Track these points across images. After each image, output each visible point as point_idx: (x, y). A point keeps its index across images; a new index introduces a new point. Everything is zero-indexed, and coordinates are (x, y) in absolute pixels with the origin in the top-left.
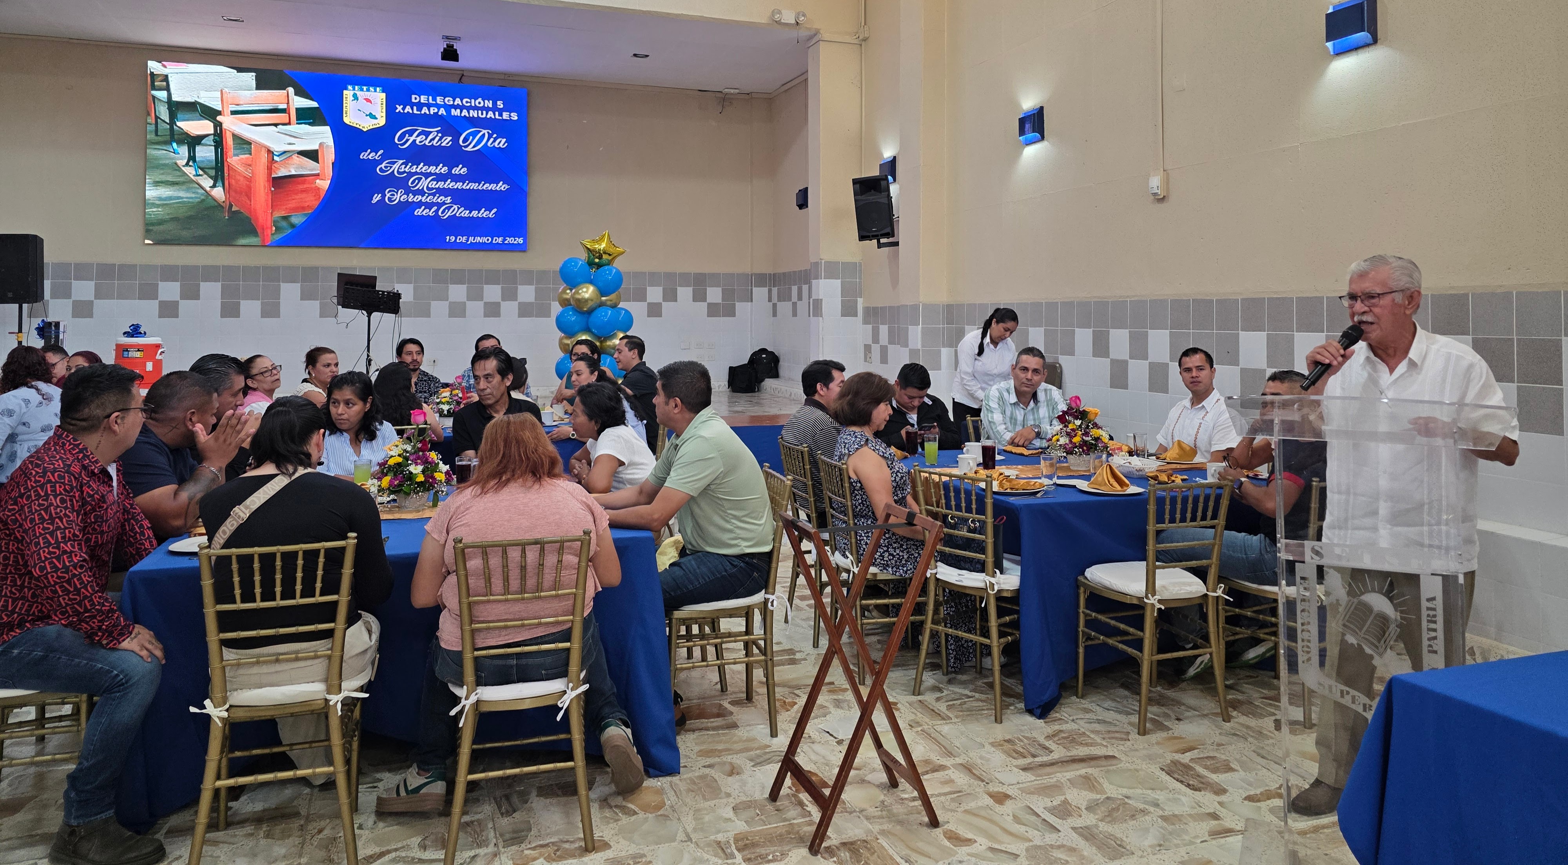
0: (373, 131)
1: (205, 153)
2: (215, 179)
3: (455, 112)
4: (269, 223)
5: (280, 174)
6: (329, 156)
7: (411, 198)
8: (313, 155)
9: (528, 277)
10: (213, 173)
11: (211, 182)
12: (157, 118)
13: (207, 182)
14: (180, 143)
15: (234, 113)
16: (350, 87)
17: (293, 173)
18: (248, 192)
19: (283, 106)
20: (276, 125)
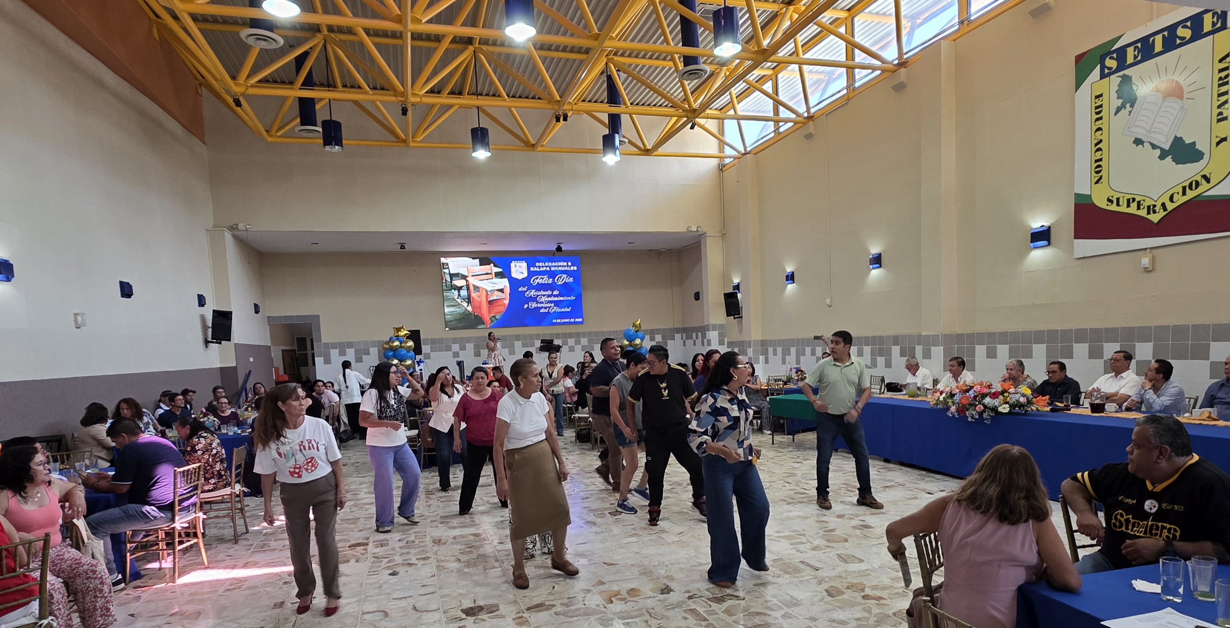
0: (522, 279)
1: (464, 293)
2: (468, 303)
3: (553, 269)
4: (488, 319)
5: (490, 299)
6: (508, 290)
7: (539, 305)
8: (502, 291)
9: (584, 335)
10: (467, 300)
12: (445, 280)
13: (465, 304)
14: (455, 290)
15: (472, 276)
16: (514, 262)
17: (495, 298)
18: (480, 308)
19: (490, 272)
20: (488, 280)
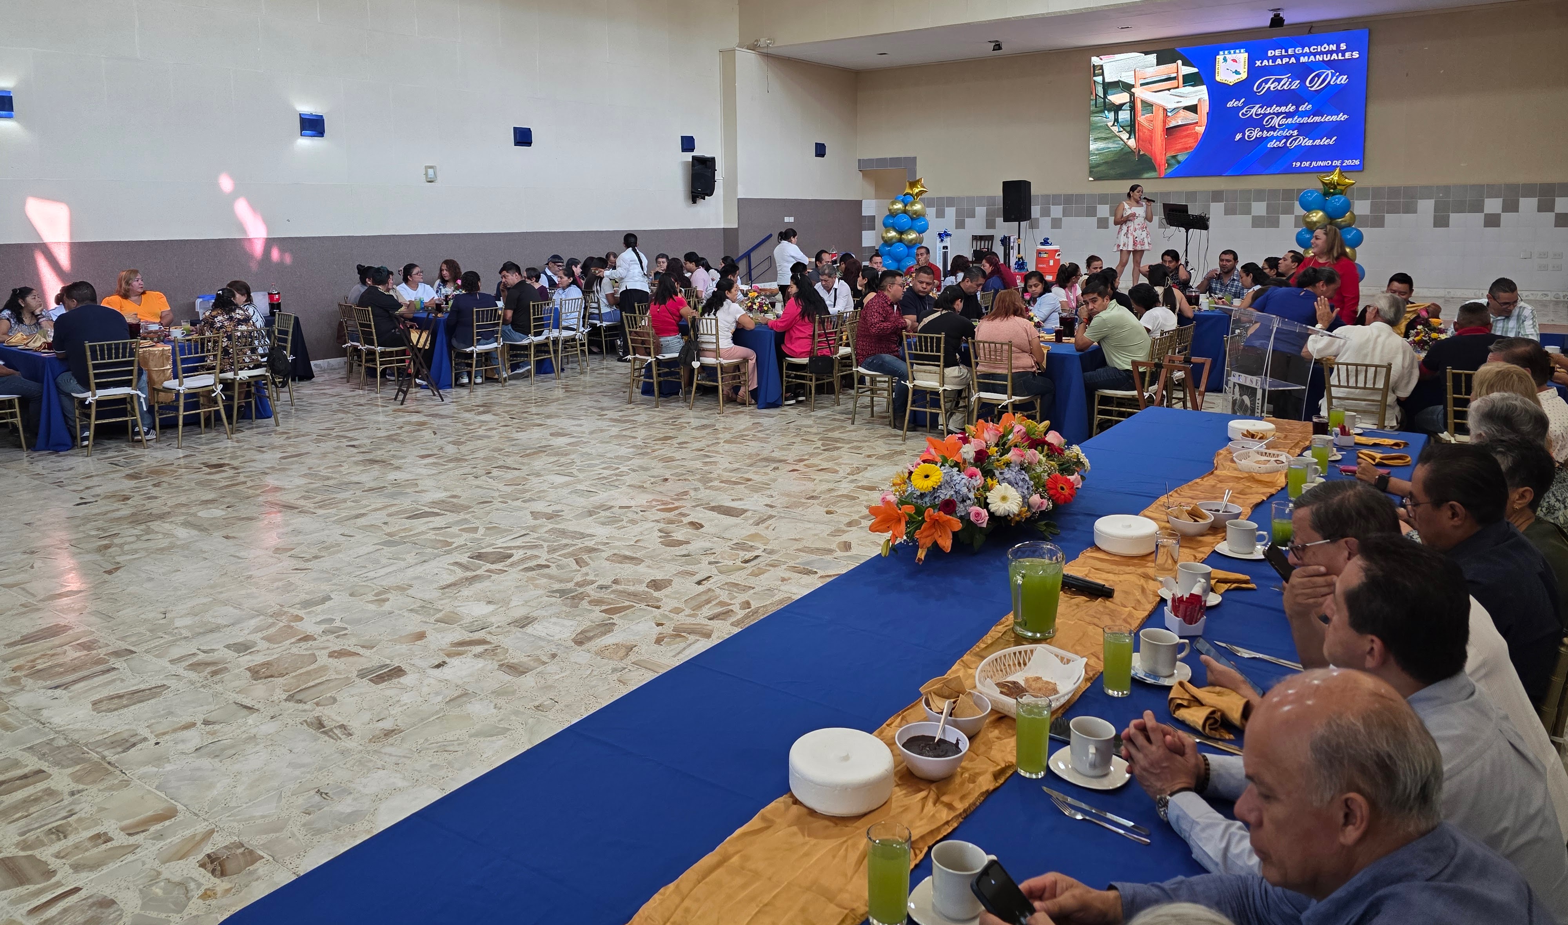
1: (1124, 115)
2: (1130, 133)
3: (1303, 60)
4: (1163, 162)
5: (1171, 125)
6: (1205, 108)
7: (1267, 134)
8: (1193, 109)
10: (1128, 129)
11: (1128, 135)
12: (1096, 95)
13: (1125, 136)
14: (1109, 111)
15: (1142, 85)
16: (1221, 53)
17: (1180, 123)
18: (1150, 141)
19: (1174, 75)
20: (1169, 90)
